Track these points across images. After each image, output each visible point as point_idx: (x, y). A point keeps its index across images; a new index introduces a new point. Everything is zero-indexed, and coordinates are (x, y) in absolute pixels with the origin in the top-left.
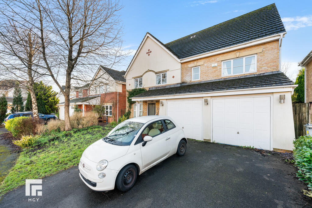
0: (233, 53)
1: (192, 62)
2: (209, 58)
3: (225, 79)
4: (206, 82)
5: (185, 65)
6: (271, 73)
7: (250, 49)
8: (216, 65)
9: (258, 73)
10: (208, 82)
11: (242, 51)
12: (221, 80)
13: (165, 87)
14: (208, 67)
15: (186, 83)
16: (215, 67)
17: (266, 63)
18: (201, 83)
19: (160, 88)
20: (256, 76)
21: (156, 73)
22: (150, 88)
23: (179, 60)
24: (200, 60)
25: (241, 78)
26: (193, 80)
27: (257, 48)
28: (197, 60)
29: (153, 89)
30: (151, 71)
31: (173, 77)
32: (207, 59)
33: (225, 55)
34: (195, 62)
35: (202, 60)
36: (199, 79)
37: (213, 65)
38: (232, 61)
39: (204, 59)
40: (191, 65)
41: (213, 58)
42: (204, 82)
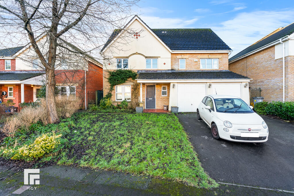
0: (207, 55)
1: (179, 55)
2: (193, 55)
3: (202, 71)
4: (190, 71)
5: (174, 56)
6: (225, 71)
7: (216, 55)
8: (197, 60)
9: (219, 70)
10: (191, 71)
11: (212, 55)
12: (200, 71)
13: (156, 71)
14: (191, 61)
15: (175, 70)
16: (196, 61)
17: (223, 65)
18: (187, 71)
19: (150, 72)
20: (219, 71)
21: (146, 57)
22: (138, 71)
23: (171, 51)
24: (186, 55)
25: (211, 71)
26: (180, 69)
27: (219, 55)
28: (184, 54)
29: (142, 72)
30: (139, 54)
31: (165, 64)
32: (191, 55)
33: (202, 55)
34: (183, 55)
35: (187, 55)
36: (185, 69)
37: (195, 60)
38: (206, 59)
39: (189, 55)
40: (179, 57)
41: (195, 55)
42: (189, 71)
